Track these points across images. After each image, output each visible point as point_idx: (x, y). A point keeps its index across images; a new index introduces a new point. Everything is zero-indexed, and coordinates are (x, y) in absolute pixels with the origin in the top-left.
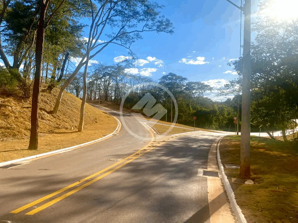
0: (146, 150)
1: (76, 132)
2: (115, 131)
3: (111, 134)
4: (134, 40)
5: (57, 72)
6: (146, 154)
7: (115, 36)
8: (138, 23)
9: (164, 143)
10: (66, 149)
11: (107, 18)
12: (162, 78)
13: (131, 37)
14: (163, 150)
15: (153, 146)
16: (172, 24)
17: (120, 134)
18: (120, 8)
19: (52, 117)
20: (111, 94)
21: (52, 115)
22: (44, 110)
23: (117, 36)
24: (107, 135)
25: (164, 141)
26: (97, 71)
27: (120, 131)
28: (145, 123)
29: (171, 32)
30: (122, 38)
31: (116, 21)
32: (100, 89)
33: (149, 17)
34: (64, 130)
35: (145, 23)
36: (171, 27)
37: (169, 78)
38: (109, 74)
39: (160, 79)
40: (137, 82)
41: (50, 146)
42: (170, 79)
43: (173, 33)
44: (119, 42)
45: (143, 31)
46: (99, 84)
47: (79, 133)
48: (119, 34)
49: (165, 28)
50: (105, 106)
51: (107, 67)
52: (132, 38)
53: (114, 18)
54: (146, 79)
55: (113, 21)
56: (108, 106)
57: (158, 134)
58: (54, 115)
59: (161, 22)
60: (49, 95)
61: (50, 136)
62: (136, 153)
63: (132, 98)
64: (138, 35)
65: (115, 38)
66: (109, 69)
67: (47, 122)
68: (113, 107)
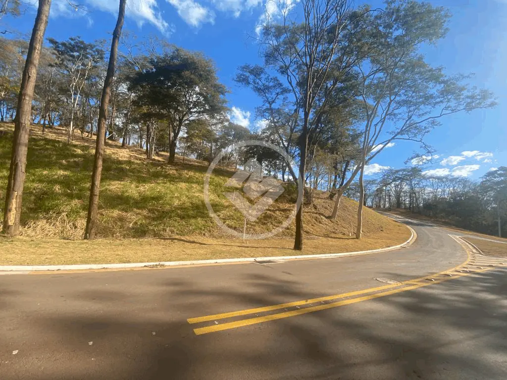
0: (448, 275)
1: (354, 238)
2: (406, 243)
3: (400, 246)
4: (428, 130)
5: (338, 179)
6: (450, 282)
7: (399, 131)
8: (432, 108)
9: (489, 269)
10: (332, 255)
11: (386, 114)
12: (485, 175)
13: (423, 128)
14: (488, 281)
15: (466, 272)
16: (491, 94)
17: (412, 247)
18: (403, 97)
19: (330, 222)
20: (404, 201)
21: (331, 220)
22: (322, 215)
23: (402, 130)
24: (392, 246)
25: (492, 266)
26: (386, 177)
27: (412, 244)
28: (458, 237)
29: (492, 105)
30: (408, 131)
31: (400, 114)
32: (390, 196)
33: (450, 97)
34: (341, 236)
35: (443, 105)
36: (491, 98)
37: (499, 174)
38: (400, 178)
39: (482, 177)
40: (443, 184)
41: (317, 249)
42: (501, 175)
43: (497, 106)
44: (406, 136)
45: (441, 116)
46: (389, 190)
47: (356, 240)
48: (404, 128)
49: (480, 103)
50: (396, 214)
51: (397, 171)
52: (425, 127)
53: (396, 112)
54: (457, 179)
55: (394, 115)
56: (401, 214)
57: (480, 253)
58: (333, 220)
59: (472, 97)
60: (330, 201)
61: (324, 239)
62: (426, 278)
63: (435, 204)
64: (433, 122)
65: (398, 133)
66: (401, 173)
67: (324, 226)
68: (408, 215)
